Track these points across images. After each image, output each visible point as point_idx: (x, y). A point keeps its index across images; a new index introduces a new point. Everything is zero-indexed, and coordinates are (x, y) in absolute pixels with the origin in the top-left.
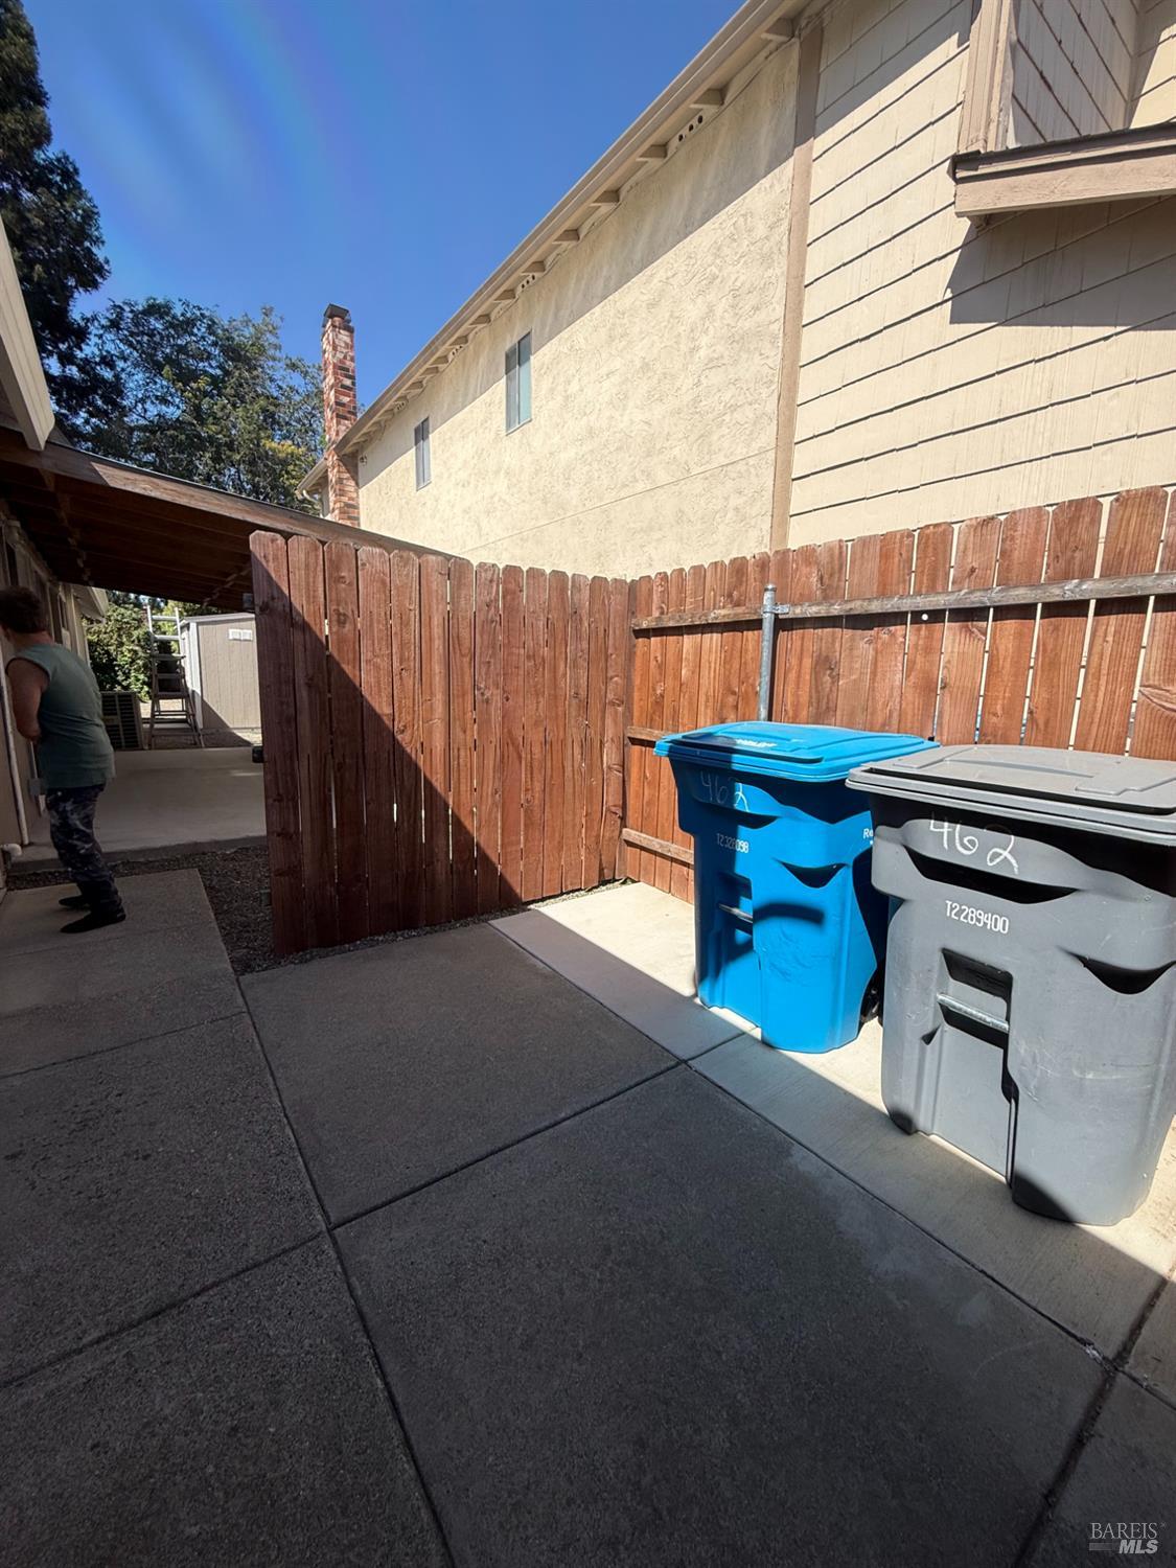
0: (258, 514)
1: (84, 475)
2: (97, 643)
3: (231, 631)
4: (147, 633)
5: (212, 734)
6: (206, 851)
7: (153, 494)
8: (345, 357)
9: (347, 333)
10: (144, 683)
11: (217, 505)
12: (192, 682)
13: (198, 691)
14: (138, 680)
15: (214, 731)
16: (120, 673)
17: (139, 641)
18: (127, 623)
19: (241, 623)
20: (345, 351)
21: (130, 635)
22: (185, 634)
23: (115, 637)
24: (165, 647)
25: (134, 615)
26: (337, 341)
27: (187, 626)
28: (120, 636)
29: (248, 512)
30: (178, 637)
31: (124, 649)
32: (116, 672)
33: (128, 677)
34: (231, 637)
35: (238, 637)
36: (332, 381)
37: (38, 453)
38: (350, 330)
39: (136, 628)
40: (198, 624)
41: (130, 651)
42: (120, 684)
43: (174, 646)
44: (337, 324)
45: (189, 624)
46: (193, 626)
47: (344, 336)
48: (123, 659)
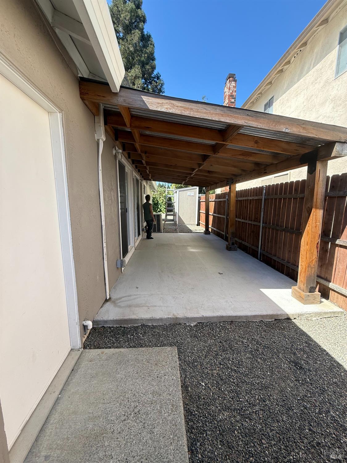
0: (228, 116)
1: (137, 105)
2: (155, 198)
3: (188, 193)
4: (166, 195)
5: (180, 226)
6: (181, 322)
7: (171, 111)
8: (233, 92)
9: (234, 82)
10: (164, 208)
11: (205, 113)
12: (176, 210)
13: (178, 212)
14: (163, 207)
15: (181, 225)
16: (159, 206)
17: (164, 197)
18: (162, 192)
19: (191, 190)
20: (233, 89)
21: (162, 195)
22: (175, 195)
23: (159, 196)
24: (170, 199)
25: (164, 190)
26: (230, 87)
27: (176, 192)
28: (160, 195)
29: (222, 115)
30: (174, 196)
31: (161, 199)
32: (158, 205)
33: (161, 207)
34: (188, 195)
35: (190, 195)
36: (228, 101)
37: (116, 94)
38: (235, 81)
39: (164, 193)
40: (179, 191)
41: (162, 200)
42: (159, 208)
43: (172, 198)
44: (231, 80)
45: (177, 191)
46: (178, 192)
47: (233, 84)
48: (160, 202)
